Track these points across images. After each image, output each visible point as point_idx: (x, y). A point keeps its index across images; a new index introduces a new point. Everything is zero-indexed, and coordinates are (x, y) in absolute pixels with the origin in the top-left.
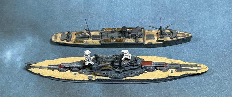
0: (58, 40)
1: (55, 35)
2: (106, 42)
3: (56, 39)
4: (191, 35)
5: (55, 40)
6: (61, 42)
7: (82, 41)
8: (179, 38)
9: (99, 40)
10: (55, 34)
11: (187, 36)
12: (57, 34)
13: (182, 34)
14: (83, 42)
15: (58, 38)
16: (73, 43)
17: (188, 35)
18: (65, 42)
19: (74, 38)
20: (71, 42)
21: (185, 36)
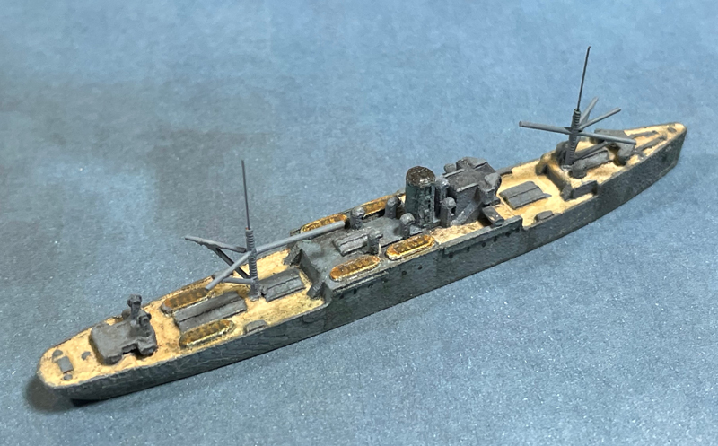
0: (88, 372)
1: (55, 355)
2: (353, 276)
3: (68, 370)
4: (679, 127)
5: (65, 379)
6: (108, 371)
7: (222, 327)
8: (649, 152)
9: (305, 292)
10: (51, 352)
11: (671, 136)
12: (61, 348)
13: (647, 135)
14: (230, 331)
15: (78, 362)
16: (179, 355)
17: (671, 130)
18: (130, 363)
19: (164, 330)
20: (163, 356)
21: (663, 138)
